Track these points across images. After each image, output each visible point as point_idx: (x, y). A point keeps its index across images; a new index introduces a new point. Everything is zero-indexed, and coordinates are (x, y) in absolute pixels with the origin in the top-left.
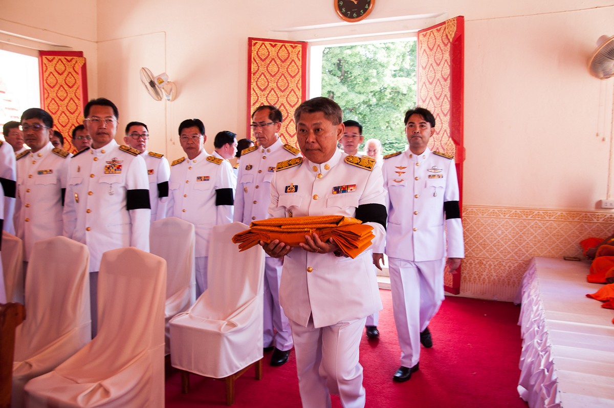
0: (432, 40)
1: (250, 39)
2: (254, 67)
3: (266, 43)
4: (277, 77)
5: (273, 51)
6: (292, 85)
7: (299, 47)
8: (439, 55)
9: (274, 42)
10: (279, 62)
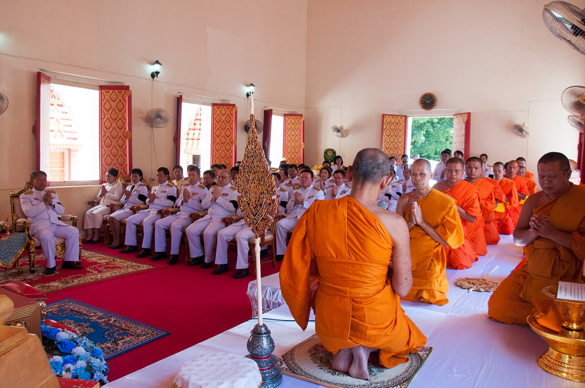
0: (459, 119)
1: (383, 115)
2: (385, 126)
3: (390, 116)
4: (394, 130)
5: (393, 120)
6: (400, 134)
7: (404, 118)
8: (461, 126)
9: (393, 116)
10: (395, 124)
